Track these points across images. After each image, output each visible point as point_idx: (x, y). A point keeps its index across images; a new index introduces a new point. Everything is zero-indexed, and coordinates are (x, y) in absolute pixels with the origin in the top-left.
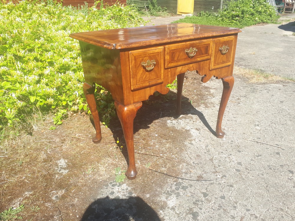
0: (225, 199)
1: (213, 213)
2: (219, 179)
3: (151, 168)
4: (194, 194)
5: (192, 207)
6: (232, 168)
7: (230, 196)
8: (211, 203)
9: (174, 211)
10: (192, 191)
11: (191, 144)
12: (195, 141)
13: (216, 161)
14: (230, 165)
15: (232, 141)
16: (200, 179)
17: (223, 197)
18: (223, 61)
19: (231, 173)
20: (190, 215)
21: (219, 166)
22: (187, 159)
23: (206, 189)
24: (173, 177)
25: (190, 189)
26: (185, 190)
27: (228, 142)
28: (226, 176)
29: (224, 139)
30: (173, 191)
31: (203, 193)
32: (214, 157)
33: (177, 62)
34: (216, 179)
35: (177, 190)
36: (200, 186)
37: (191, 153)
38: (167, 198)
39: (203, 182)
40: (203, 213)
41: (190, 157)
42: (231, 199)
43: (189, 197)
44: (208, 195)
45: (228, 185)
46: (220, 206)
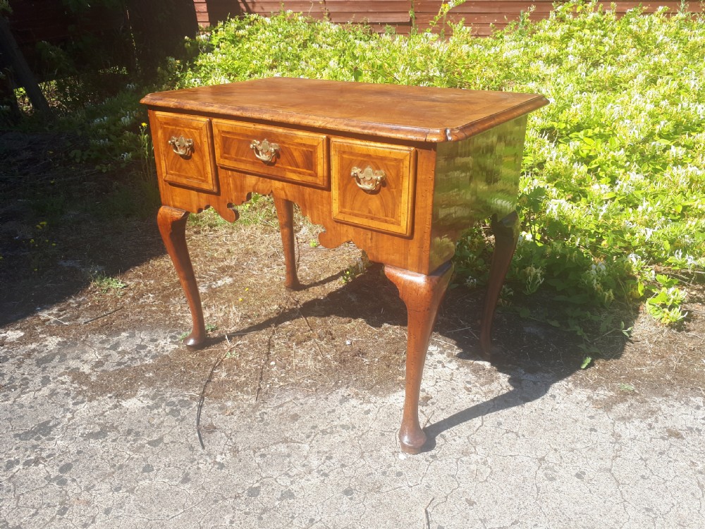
0: (143, 472)
1: (102, 459)
2: (208, 459)
3: (222, 361)
4: (158, 427)
5: (119, 428)
6: (261, 479)
7: (151, 480)
8: (131, 453)
9: (110, 409)
10: (165, 424)
11: (345, 399)
12: (361, 404)
13: (283, 448)
14: (275, 477)
15: (399, 474)
16: (205, 430)
17: (148, 469)
18: (370, 212)
19: (236, 478)
20: (98, 429)
21: (263, 456)
22: (274, 402)
23: (172, 442)
24: (204, 392)
25: (170, 421)
26: (167, 414)
27: (390, 466)
28: (222, 469)
29: (402, 456)
30: (165, 400)
31: (161, 439)
32: (300, 445)
33: (235, 160)
34: (209, 454)
35: (168, 404)
36: (182, 432)
37: (301, 404)
38: (143, 396)
39: (197, 435)
40: (103, 445)
41: (286, 405)
42: (141, 483)
43: (149, 422)
44: (155, 446)
45: (188, 474)
46: (121, 467)
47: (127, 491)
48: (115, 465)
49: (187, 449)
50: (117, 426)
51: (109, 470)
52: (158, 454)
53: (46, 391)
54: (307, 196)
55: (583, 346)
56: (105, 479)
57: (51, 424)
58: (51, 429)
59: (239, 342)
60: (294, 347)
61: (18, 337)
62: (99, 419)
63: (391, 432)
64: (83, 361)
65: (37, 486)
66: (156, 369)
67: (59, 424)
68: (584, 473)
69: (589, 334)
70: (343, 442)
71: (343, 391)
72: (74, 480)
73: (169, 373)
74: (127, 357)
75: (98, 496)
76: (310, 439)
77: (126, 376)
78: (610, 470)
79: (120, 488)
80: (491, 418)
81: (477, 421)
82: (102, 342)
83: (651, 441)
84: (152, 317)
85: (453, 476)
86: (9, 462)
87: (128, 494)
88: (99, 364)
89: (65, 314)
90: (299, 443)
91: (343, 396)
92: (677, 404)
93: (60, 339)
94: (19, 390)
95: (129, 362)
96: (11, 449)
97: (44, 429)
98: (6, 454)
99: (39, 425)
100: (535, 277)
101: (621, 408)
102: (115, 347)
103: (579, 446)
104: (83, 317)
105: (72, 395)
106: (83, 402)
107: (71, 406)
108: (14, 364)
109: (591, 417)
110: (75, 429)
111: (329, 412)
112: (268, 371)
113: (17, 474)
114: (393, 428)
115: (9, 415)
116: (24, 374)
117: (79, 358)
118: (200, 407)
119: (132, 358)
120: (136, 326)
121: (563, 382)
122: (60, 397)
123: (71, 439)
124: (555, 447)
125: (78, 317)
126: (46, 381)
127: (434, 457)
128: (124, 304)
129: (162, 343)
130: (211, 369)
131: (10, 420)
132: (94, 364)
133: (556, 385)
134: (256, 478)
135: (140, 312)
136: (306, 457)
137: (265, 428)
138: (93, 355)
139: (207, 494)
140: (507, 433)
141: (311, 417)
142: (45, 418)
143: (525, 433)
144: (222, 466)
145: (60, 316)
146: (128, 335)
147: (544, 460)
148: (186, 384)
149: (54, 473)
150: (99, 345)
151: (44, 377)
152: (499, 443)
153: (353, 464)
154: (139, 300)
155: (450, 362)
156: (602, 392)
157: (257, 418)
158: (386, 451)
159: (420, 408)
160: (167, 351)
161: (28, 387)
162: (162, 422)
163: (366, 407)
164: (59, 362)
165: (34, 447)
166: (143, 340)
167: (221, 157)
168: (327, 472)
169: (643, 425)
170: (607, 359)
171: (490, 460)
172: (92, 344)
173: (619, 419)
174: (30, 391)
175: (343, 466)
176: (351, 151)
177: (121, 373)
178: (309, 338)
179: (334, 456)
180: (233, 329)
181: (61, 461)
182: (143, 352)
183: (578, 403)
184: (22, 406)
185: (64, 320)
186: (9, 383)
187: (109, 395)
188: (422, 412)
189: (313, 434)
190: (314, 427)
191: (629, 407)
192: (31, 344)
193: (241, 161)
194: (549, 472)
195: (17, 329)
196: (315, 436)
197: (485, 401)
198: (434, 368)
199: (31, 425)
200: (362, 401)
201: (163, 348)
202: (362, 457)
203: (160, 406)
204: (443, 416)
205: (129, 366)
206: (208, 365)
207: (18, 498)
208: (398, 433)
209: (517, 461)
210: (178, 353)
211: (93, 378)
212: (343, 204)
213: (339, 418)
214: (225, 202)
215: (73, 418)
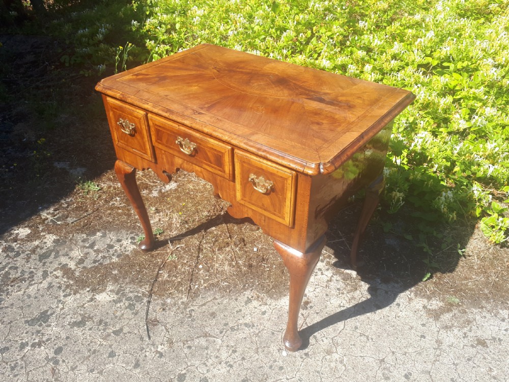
0: (109, 357)
1: (82, 344)
2: (152, 348)
3: (166, 262)
4: (120, 319)
5: (94, 319)
6: (187, 367)
7: (114, 364)
8: (102, 340)
9: (89, 301)
10: (125, 316)
11: (249, 301)
12: (260, 305)
13: (203, 342)
14: (196, 366)
15: (281, 368)
16: (151, 323)
17: (112, 354)
18: (263, 205)
19: (170, 366)
20: (80, 318)
21: (189, 347)
22: (199, 301)
23: (129, 332)
24: (152, 290)
25: (128, 313)
26: (126, 308)
27: (275, 361)
28: (161, 357)
29: (284, 353)
30: (125, 295)
31: (121, 329)
32: (215, 339)
33: (166, 146)
34: (153, 345)
35: (127, 299)
36: (136, 324)
37: (219, 304)
38: (111, 291)
39: (146, 327)
40: (83, 332)
41: (208, 304)
42: (107, 366)
43: (114, 314)
44: (117, 335)
45: (138, 361)
46: (94, 352)
47: (98, 373)
48: (90, 350)
49: (139, 339)
50: (93, 317)
51: (87, 354)
52: (119, 342)
53: (45, 284)
54: (218, 182)
55: (426, 261)
56: (84, 361)
57: (49, 313)
58: (48, 316)
59: (178, 246)
60: (217, 252)
61: (26, 234)
62: (81, 310)
63: (279, 331)
64: (70, 257)
65: (40, 365)
66: (120, 267)
67: (54, 312)
68: (411, 374)
69: (433, 249)
70: (245, 338)
71: (248, 293)
72: (64, 361)
73: (129, 271)
74: (100, 255)
75: (80, 375)
76: (222, 335)
77: (99, 273)
78: (430, 372)
79: (93, 370)
80: (351, 322)
81: (340, 325)
82: (84, 241)
83: (463, 348)
84: (118, 220)
85: (318, 372)
86: (22, 344)
87: (98, 375)
88: (81, 261)
89: (58, 213)
90: (214, 337)
91: (248, 297)
92: (488, 316)
93: (55, 237)
94: (27, 282)
95: (102, 259)
96: (23, 333)
97: (44, 317)
98: (19, 337)
99: (42, 314)
100: (398, 200)
101: (446, 317)
102: (92, 246)
103: (410, 350)
104: (70, 217)
105: (63, 288)
106: (70, 295)
107: (62, 298)
108: (24, 259)
109: (423, 325)
110: (64, 318)
111: (237, 312)
112: (197, 273)
113: (27, 354)
114: (281, 328)
115: (21, 304)
116: (31, 268)
117: (68, 255)
118: (149, 302)
119: (104, 256)
120: (107, 227)
121: (408, 292)
122: (55, 289)
123: (63, 326)
124: (394, 350)
125: (67, 217)
126: (45, 275)
127: (306, 354)
128: (99, 206)
129: (125, 242)
130: (157, 270)
131: (22, 308)
132: (78, 261)
133: (402, 295)
134: (184, 366)
135: (110, 214)
136: (218, 350)
137: (192, 324)
138: (77, 253)
139: (150, 378)
140: (361, 336)
141: (225, 316)
142: (45, 308)
143: (374, 337)
144: (161, 355)
145: (54, 216)
146: (101, 235)
147: (384, 361)
148: (140, 282)
149: (51, 355)
150: (81, 244)
151: (44, 271)
152: (354, 345)
153: (250, 358)
154: (109, 202)
155: (327, 270)
156: (434, 302)
157: (187, 314)
158: (273, 348)
159: (301, 311)
160: (128, 251)
161: (33, 280)
162: (123, 315)
163: (264, 308)
164: (54, 258)
165: (38, 332)
166: (111, 240)
167: (156, 141)
168: (232, 363)
169: (461, 334)
170: (444, 272)
171: (345, 359)
172: (76, 242)
173: (443, 328)
174: (35, 283)
175: (243, 359)
176: (249, 163)
177: (96, 269)
178: (228, 244)
179: (237, 349)
180: (175, 233)
181: (55, 345)
182: (111, 251)
183: (416, 312)
184: (29, 296)
185: (58, 219)
186: (21, 276)
187: (88, 289)
188: (303, 315)
189: (225, 330)
190: (226, 324)
191: (452, 317)
192: (36, 240)
193: (170, 148)
194: (386, 372)
195: (26, 227)
196: (226, 332)
197: (349, 307)
198: (315, 275)
199: (36, 314)
200: (261, 303)
201: (125, 248)
202: (257, 352)
203: (121, 301)
204: (318, 319)
205: (101, 264)
206: (155, 265)
207: (28, 374)
208: (284, 332)
209: (364, 362)
210: (136, 252)
211: (77, 274)
212: (244, 195)
213: (243, 317)
214: (161, 169)
215: (63, 308)
